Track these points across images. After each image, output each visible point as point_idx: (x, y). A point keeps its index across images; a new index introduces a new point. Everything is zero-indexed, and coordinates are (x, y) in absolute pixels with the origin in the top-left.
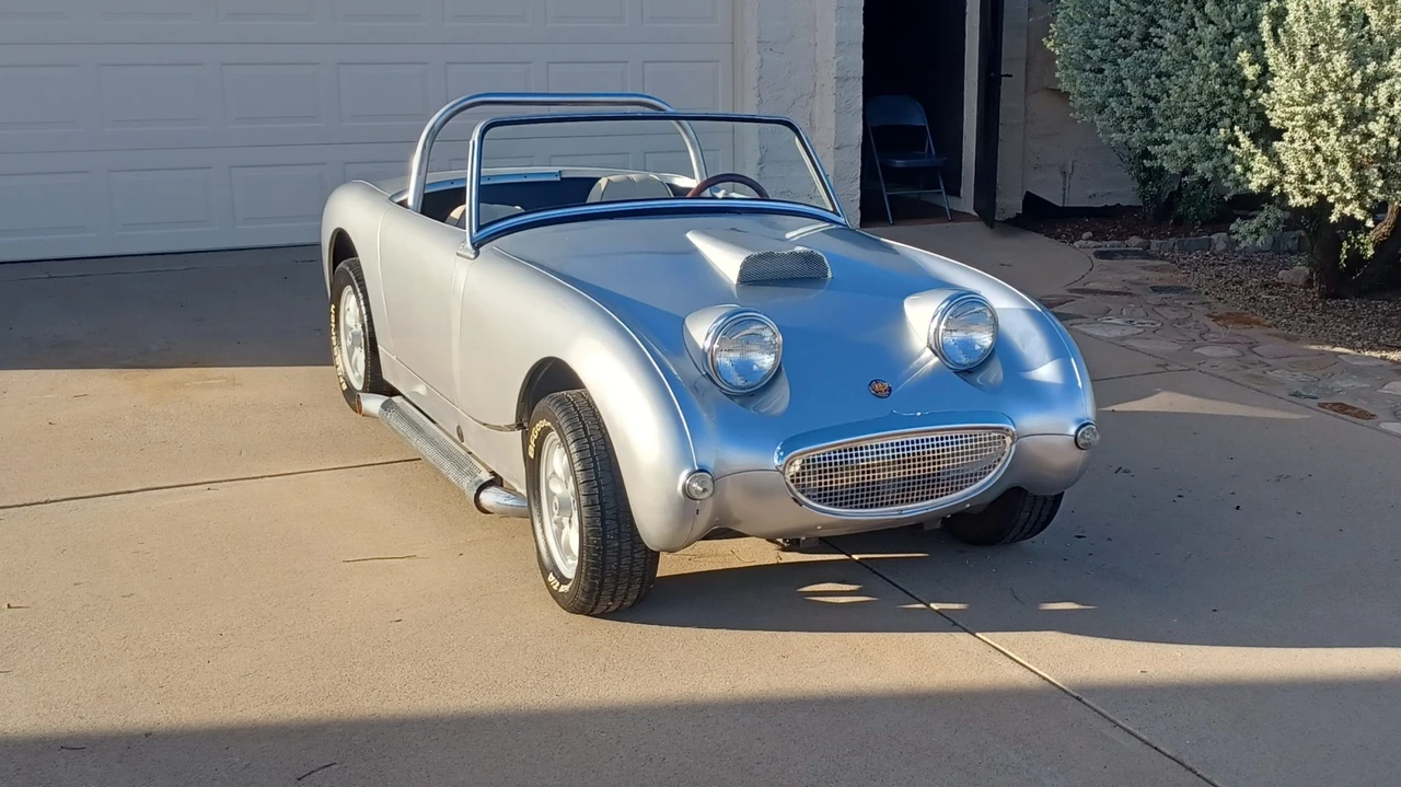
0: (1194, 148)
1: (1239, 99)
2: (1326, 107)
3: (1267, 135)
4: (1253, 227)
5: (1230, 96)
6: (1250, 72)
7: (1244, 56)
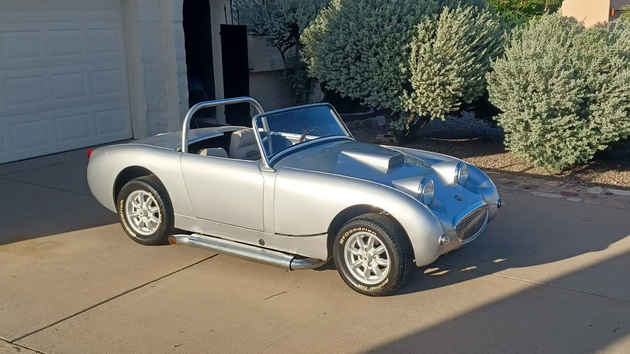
0: (384, 98)
1: (398, 79)
2: (434, 81)
3: (410, 90)
4: (399, 124)
5: (395, 78)
6: (404, 70)
7: (401, 65)
